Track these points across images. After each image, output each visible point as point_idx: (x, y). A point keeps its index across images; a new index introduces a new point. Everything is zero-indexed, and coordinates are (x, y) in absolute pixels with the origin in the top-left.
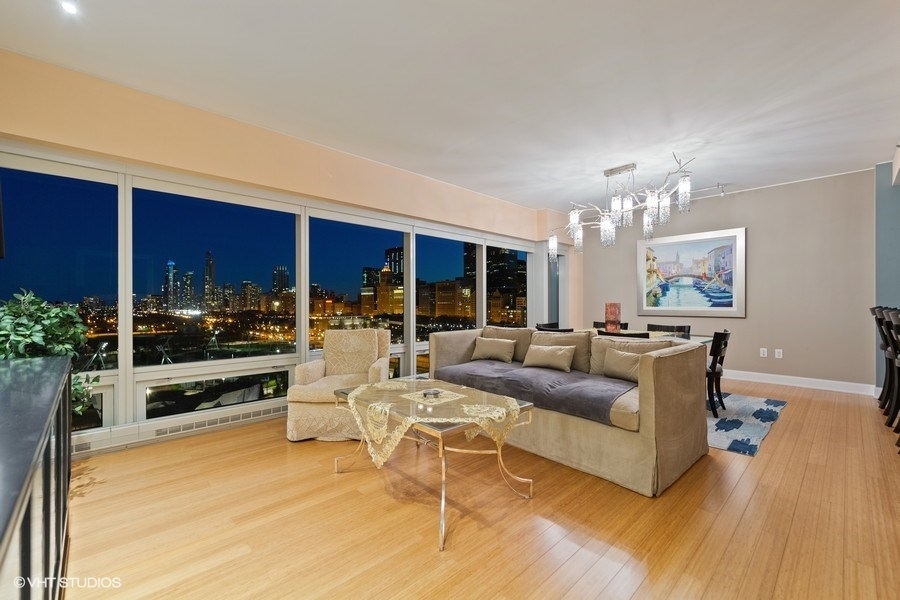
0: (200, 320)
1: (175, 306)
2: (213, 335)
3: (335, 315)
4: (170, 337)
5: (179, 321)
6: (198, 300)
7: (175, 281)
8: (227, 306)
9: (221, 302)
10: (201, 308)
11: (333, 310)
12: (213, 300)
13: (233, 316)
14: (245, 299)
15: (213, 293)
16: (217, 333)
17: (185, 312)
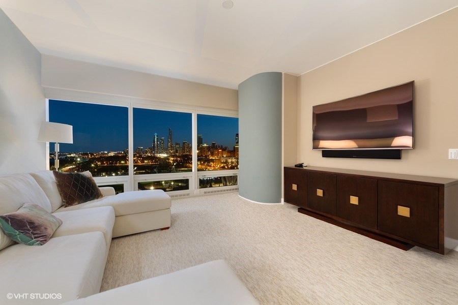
0: (167, 158)
1: (157, 153)
2: (173, 165)
3: (223, 157)
4: (158, 166)
5: (159, 159)
6: (165, 150)
7: (157, 142)
8: (177, 152)
9: (175, 150)
10: (167, 153)
11: (222, 154)
12: (172, 150)
13: (179, 157)
14: (184, 149)
15: (172, 147)
16: (175, 164)
17: (161, 155)
